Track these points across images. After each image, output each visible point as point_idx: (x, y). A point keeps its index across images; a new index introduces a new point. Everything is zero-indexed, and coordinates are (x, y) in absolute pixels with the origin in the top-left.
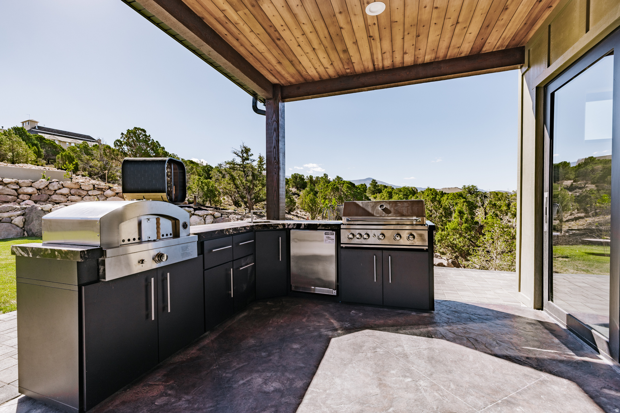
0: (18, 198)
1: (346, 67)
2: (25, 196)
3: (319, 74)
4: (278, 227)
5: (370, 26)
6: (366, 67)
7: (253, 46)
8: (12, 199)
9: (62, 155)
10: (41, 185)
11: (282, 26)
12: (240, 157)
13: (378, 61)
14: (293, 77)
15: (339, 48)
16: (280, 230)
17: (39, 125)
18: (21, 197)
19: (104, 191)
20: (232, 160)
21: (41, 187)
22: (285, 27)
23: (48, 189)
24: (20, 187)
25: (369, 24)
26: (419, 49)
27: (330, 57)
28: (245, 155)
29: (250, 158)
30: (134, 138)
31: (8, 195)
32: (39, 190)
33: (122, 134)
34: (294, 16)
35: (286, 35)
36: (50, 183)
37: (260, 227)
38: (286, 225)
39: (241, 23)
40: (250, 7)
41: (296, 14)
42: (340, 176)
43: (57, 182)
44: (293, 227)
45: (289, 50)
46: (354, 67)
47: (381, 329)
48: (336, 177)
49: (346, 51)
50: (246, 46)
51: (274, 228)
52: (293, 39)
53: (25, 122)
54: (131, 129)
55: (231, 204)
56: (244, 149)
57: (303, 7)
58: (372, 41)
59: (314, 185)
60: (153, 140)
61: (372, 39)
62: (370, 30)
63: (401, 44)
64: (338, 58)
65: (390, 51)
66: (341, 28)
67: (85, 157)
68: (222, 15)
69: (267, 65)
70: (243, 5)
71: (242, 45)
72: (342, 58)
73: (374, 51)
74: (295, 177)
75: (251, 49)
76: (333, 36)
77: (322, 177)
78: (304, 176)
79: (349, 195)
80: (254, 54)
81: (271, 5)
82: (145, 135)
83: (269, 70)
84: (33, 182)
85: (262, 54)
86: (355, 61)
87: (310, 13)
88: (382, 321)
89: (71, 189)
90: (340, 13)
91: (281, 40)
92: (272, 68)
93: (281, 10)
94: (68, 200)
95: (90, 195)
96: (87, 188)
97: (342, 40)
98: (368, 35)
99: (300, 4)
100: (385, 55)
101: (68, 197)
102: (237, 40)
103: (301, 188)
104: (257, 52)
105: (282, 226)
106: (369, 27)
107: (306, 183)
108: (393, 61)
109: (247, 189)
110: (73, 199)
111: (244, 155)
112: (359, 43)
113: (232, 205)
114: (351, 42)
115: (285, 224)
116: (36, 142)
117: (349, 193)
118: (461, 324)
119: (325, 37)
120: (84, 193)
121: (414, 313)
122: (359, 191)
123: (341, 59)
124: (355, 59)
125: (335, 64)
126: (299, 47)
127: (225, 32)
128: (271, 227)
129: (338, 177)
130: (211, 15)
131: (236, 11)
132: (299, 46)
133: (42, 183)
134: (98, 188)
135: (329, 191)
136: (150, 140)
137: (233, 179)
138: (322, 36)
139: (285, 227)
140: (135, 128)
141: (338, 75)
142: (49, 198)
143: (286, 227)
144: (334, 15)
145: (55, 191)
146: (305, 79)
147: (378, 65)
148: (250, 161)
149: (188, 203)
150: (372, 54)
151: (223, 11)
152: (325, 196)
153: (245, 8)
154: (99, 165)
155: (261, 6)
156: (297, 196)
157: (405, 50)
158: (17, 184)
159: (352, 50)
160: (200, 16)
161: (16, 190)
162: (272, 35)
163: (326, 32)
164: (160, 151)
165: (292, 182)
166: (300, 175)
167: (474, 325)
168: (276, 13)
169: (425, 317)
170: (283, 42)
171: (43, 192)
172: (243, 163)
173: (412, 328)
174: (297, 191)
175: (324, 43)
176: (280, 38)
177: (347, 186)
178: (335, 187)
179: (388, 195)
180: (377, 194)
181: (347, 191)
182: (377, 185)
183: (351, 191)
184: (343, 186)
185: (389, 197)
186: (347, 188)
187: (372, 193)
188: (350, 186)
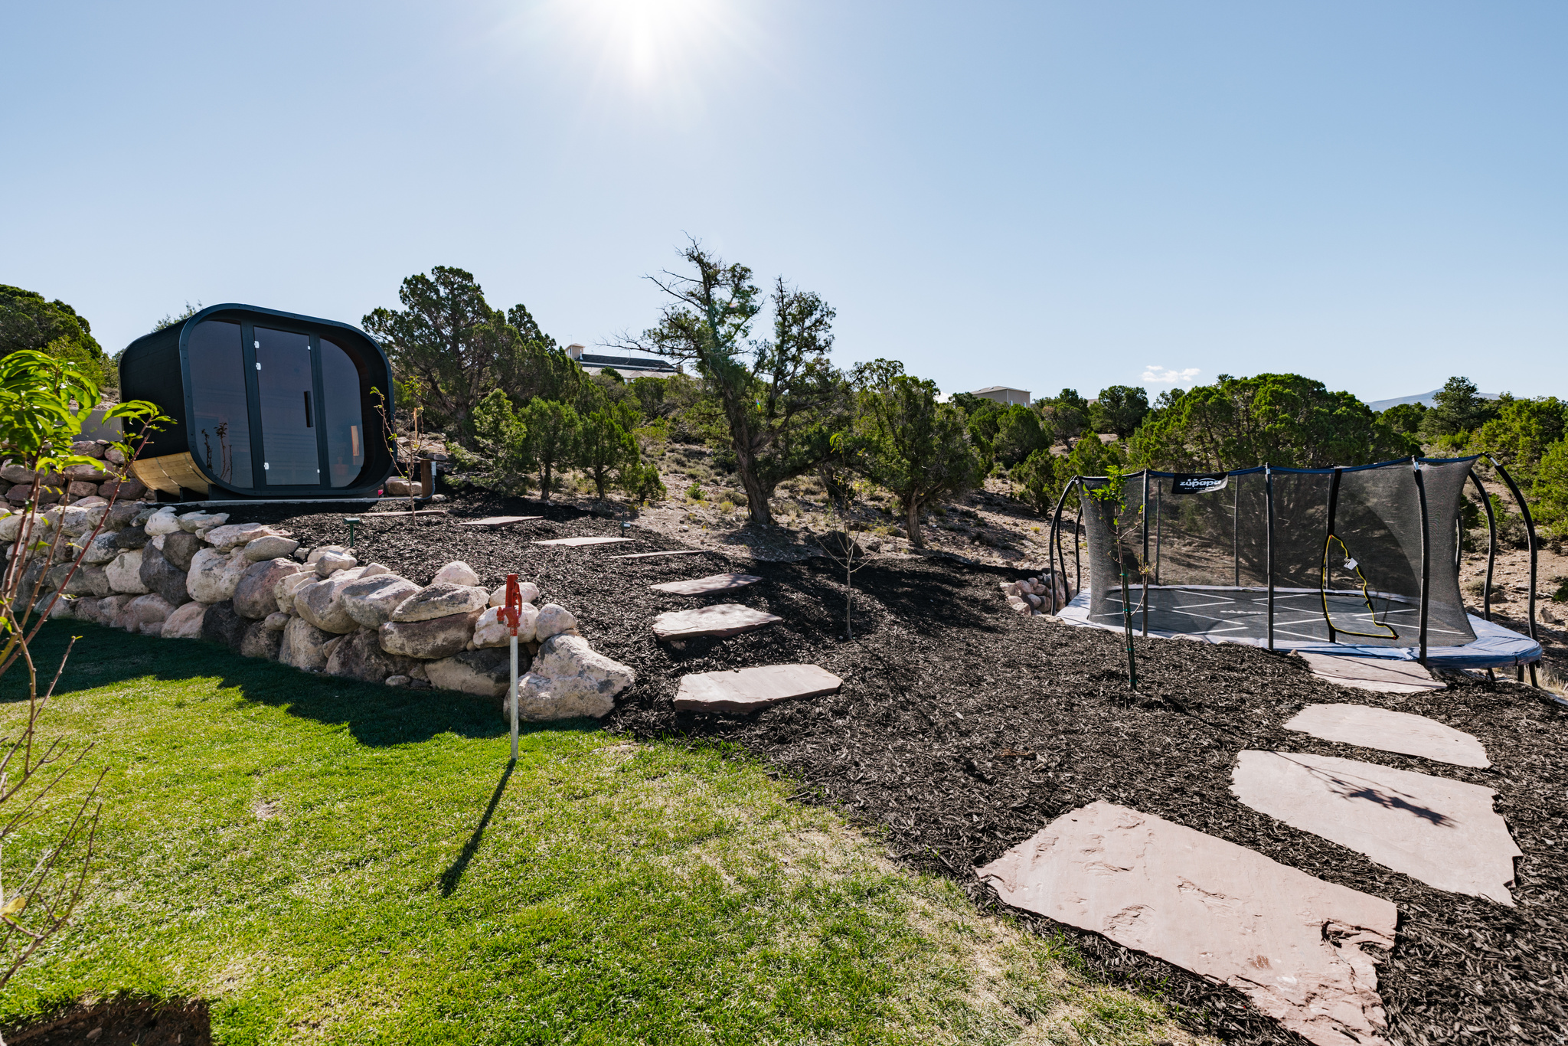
165: (1101, 414)
166: (1129, 389)
177: (1274, 394)
178: (1209, 402)
179: (1534, 426)
180: (1471, 430)
181: (1272, 416)
182: (1474, 396)
183: (1295, 415)
184: (1254, 396)
185: (1541, 435)
186: (1270, 403)
187: (1452, 426)
188: (1289, 394)
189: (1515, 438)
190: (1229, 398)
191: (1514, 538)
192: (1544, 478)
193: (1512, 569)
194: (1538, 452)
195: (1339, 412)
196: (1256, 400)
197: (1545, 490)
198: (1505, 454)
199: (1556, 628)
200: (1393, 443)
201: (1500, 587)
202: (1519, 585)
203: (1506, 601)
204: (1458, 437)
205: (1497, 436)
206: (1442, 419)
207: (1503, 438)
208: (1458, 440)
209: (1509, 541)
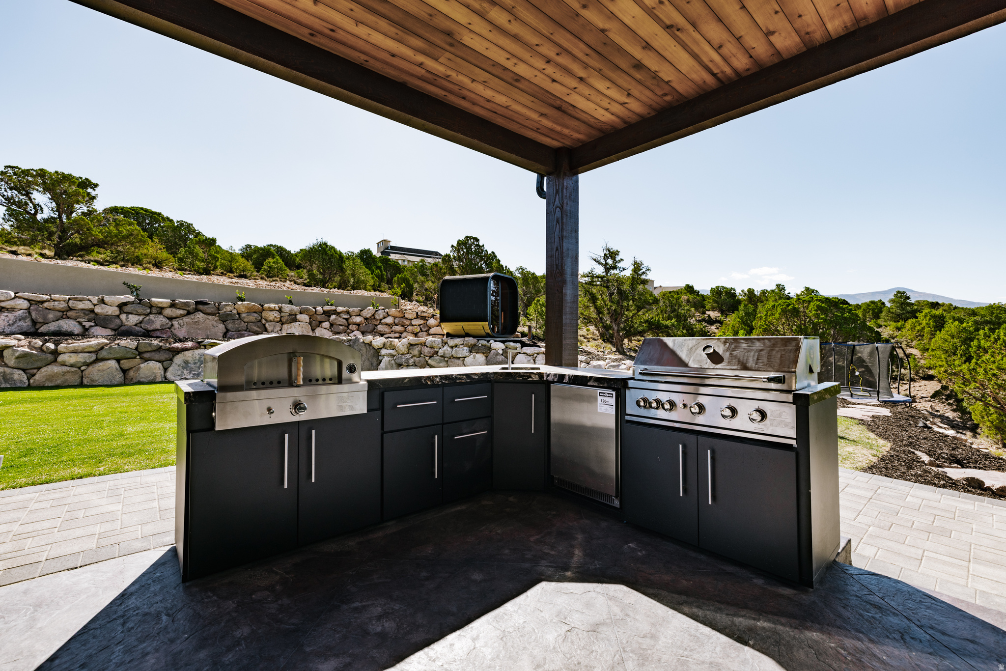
0: (348, 329)
1: (660, 93)
2: (354, 326)
3: (618, 117)
4: (531, 378)
5: (654, 8)
6: (700, 82)
7: (489, 101)
8: (343, 330)
9: (398, 277)
10: (368, 313)
11: (508, 59)
12: (602, 264)
13: (716, 65)
14: (578, 132)
15: (624, 65)
16: (534, 382)
17: (392, 244)
18: (350, 327)
19: (427, 320)
20: (589, 270)
21: (368, 316)
22: (515, 61)
23: (375, 318)
24: (351, 316)
25: (650, 7)
26: (800, 16)
27: (619, 84)
28: (610, 261)
29: (620, 265)
30: (465, 250)
31: (340, 325)
32: (366, 319)
33: (452, 246)
34: (516, 38)
35: (521, 70)
36: (376, 311)
37: (501, 376)
38: (545, 375)
39: (454, 74)
40: (448, 47)
41: (515, 35)
42: (812, 287)
43: (383, 309)
44: (553, 379)
45: (543, 91)
46: (673, 88)
47: (651, 591)
48: (803, 290)
49: (639, 66)
50: (481, 104)
51: (523, 378)
52: (537, 73)
53: (380, 242)
54: (461, 239)
55: (596, 338)
56: (608, 252)
57: (519, 21)
58: (678, 33)
59: (756, 307)
60: (486, 251)
61: (674, 30)
62: (661, 16)
63: (747, 19)
64: (634, 83)
65: (731, 40)
66: (603, 31)
67: (420, 278)
68: (424, 71)
69: (527, 123)
70: (439, 49)
71: (474, 104)
72: (640, 79)
73: (696, 50)
74: (717, 293)
75: (488, 105)
76: (599, 49)
77: (773, 291)
78: (734, 290)
79: (822, 322)
80: (498, 112)
81: (472, 35)
82: (478, 245)
83: (535, 129)
84: (361, 311)
85: (510, 108)
86: (670, 79)
87: (535, 24)
88: (667, 578)
89: (395, 318)
90: (584, 7)
91: (522, 80)
92: (539, 126)
93: (490, 36)
94: (392, 331)
95: (413, 325)
96: (410, 317)
97: (620, 50)
98: (664, 25)
99: (511, 18)
100: (724, 51)
101: (392, 328)
102: (464, 98)
103: (728, 311)
104: (499, 108)
105: (537, 377)
106: (655, 11)
107: (739, 302)
108: (751, 57)
109: (613, 314)
110: (397, 330)
111: (607, 261)
112: (655, 44)
113: (598, 339)
114: (639, 49)
115: (543, 373)
116: (380, 264)
117: (822, 319)
118: (865, 639)
119: (587, 55)
120: (407, 322)
121: (759, 582)
122: (846, 315)
123: (639, 82)
124: (667, 74)
125: (634, 92)
126: (554, 83)
127: (443, 93)
128: (518, 377)
129: (807, 289)
130: (412, 75)
131: (437, 60)
132: (554, 81)
133: (369, 311)
134: (421, 316)
135: (777, 315)
136: (483, 251)
137: (593, 300)
138: (580, 55)
139: (543, 378)
140: (467, 237)
141: (654, 109)
142: (374, 329)
143: (545, 378)
144: (578, 15)
145: (381, 320)
146: (600, 130)
147: (722, 72)
148: (618, 270)
149: (520, 336)
150: (695, 57)
151: (421, 65)
152: (767, 325)
153: (444, 51)
154: (433, 287)
155: (461, 41)
156: (718, 324)
157: (764, 29)
158: (348, 312)
159: (650, 61)
160: (401, 81)
161: (347, 319)
162: (504, 77)
163: (582, 45)
164: (494, 264)
165: (711, 301)
166: (727, 288)
167: (896, 652)
168: (488, 44)
169: (782, 596)
170: (527, 83)
171: (370, 322)
172: (607, 274)
173: (720, 609)
174: (720, 317)
175: (591, 64)
176: (518, 78)
177: (818, 306)
178: (789, 308)
179: (932, 323)
180: (905, 322)
181: (817, 316)
182: (908, 301)
183: (827, 316)
184: (808, 306)
185: (935, 328)
186: (816, 310)
187: (897, 318)
188: (824, 307)
189: (923, 328)
190: (797, 306)
191: (921, 375)
192: (934, 348)
193: (920, 388)
194: (933, 335)
195: (845, 315)
196: (810, 308)
197: (933, 353)
198: (920, 335)
199: (936, 413)
200: (868, 330)
201: (914, 396)
202: (922, 395)
203: (916, 402)
204: (899, 324)
205: (916, 326)
206: (892, 313)
207: (918, 328)
208: (899, 326)
209: (919, 376)
